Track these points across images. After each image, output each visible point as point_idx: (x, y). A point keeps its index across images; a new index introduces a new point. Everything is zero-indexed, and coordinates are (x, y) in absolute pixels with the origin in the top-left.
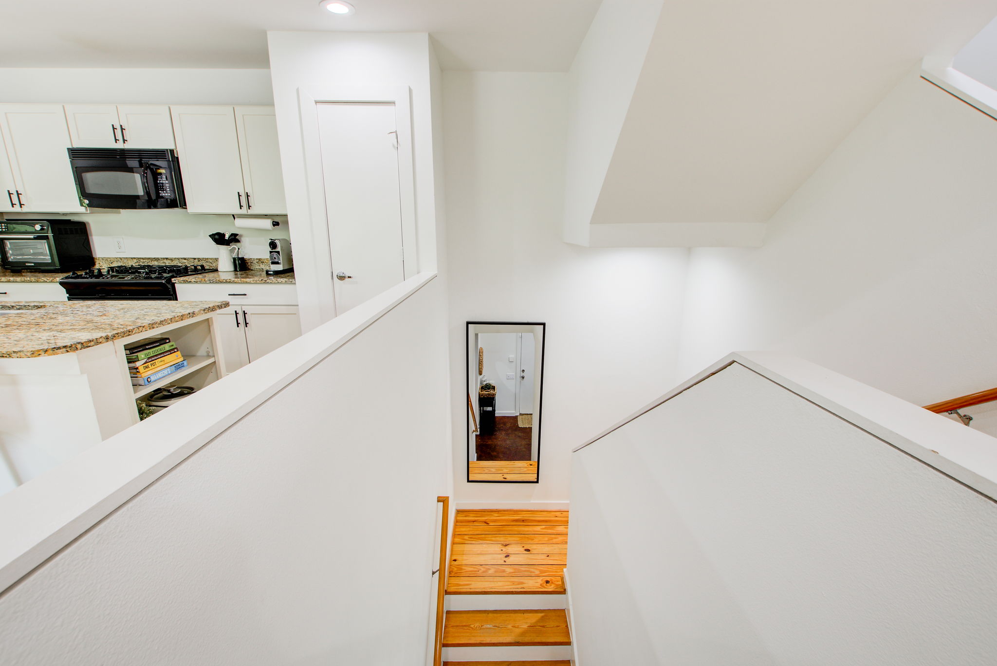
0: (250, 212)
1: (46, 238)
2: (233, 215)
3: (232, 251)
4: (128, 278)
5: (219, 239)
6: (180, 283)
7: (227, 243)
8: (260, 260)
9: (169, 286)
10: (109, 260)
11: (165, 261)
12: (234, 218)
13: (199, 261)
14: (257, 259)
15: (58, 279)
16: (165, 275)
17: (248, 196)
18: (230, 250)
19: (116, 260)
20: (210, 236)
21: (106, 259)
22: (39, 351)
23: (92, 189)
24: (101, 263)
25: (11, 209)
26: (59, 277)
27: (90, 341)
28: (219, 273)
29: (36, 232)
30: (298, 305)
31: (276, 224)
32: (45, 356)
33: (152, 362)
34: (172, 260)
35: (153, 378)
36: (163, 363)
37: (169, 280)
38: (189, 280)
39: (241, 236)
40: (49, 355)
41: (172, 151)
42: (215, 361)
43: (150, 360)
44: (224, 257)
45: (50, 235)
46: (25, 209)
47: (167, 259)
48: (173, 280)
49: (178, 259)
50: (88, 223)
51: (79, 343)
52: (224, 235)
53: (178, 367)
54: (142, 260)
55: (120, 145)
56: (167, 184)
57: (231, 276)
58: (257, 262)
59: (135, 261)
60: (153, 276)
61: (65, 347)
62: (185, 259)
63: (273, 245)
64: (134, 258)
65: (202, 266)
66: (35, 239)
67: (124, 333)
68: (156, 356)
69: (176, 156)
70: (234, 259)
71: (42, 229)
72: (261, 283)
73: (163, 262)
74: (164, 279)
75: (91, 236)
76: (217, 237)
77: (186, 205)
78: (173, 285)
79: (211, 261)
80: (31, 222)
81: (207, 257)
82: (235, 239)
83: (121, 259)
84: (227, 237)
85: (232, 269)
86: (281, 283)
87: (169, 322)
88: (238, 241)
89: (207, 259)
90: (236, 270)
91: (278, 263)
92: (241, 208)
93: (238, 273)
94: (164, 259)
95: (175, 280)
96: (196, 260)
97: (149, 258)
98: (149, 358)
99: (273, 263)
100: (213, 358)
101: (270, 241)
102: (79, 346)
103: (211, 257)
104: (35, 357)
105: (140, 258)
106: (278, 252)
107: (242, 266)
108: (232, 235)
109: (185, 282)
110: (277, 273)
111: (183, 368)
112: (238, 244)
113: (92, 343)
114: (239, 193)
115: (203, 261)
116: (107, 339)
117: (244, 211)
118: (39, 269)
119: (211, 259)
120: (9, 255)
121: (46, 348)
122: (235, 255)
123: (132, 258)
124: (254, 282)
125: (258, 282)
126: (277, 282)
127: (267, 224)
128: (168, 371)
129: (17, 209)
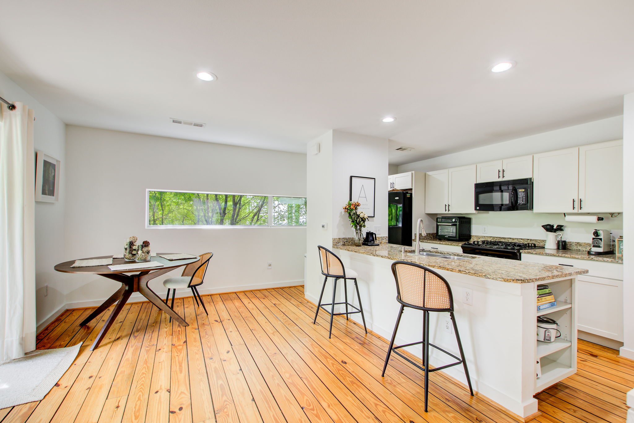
0: (580, 211)
1: (456, 225)
2: (564, 214)
3: (556, 236)
4: (495, 247)
5: (549, 228)
6: (525, 253)
7: (555, 231)
8: (578, 243)
9: (518, 254)
10: (478, 237)
11: (509, 239)
12: (565, 216)
13: (531, 241)
14: (576, 243)
15: (460, 245)
16: (516, 248)
17: (581, 201)
18: (556, 235)
19: (482, 237)
20: (543, 226)
21: (476, 236)
22: (510, 279)
23: (481, 202)
24: (474, 238)
25: (444, 212)
26: (461, 244)
27: (531, 279)
28: (545, 249)
29: (453, 222)
30: (622, 281)
31: (600, 219)
32: (512, 283)
33: (541, 298)
34: (513, 239)
35: (541, 308)
36: (545, 300)
37: (519, 250)
38: (532, 252)
39: (565, 227)
40: (514, 283)
41: (531, 179)
42: (571, 307)
43: (540, 296)
44: (551, 240)
45: (458, 224)
46: (450, 212)
47: (510, 238)
48: (521, 251)
49: (517, 239)
50: (472, 218)
51: (526, 279)
52: (553, 226)
53: (552, 305)
54: (495, 238)
55: (501, 179)
56: (524, 197)
57: (554, 252)
58: (575, 245)
59: (492, 238)
60: (509, 248)
61: (521, 280)
62: (522, 239)
63: (596, 233)
64: (492, 237)
65: (535, 245)
66: (452, 225)
67: (542, 278)
68: (543, 294)
69: (532, 181)
70: (559, 242)
71: (455, 221)
72: (588, 260)
73: (508, 240)
74: (516, 250)
75: (472, 224)
76: (548, 227)
77: (533, 208)
78: (520, 254)
79: (539, 241)
80: (451, 218)
81: (536, 239)
82: (560, 228)
83: (484, 237)
84: (555, 227)
85: (555, 247)
86: (607, 261)
87: (560, 276)
88: (562, 230)
89: (537, 240)
90: (558, 248)
91: (599, 247)
92: (574, 209)
93: (560, 250)
94: (508, 238)
95: (522, 251)
96: (529, 240)
97: (500, 237)
98: (540, 295)
99: (594, 246)
100: (571, 305)
101: (595, 231)
102: (526, 281)
103: (539, 239)
104: (508, 282)
105: (495, 237)
106: (601, 239)
107: (563, 246)
108: (558, 226)
109: (529, 253)
110: (598, 254)
111: (554, 306)
112: (562, 232)
113: (531, 281)
114: (574, 199)
115: (534, 241)
116: (536, 280)
117: (576, 211)
118: (450, 239)
119: (540, 240)
120: (439, 232)
121: (513, 278)
122: (559, 239)
123: (490, 237)
124: (582, 258)
125: (585, 258)
126: (603, 260)
127: (594, 219)
128: (548, 306)
129: (447, 212)
